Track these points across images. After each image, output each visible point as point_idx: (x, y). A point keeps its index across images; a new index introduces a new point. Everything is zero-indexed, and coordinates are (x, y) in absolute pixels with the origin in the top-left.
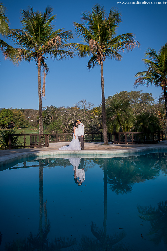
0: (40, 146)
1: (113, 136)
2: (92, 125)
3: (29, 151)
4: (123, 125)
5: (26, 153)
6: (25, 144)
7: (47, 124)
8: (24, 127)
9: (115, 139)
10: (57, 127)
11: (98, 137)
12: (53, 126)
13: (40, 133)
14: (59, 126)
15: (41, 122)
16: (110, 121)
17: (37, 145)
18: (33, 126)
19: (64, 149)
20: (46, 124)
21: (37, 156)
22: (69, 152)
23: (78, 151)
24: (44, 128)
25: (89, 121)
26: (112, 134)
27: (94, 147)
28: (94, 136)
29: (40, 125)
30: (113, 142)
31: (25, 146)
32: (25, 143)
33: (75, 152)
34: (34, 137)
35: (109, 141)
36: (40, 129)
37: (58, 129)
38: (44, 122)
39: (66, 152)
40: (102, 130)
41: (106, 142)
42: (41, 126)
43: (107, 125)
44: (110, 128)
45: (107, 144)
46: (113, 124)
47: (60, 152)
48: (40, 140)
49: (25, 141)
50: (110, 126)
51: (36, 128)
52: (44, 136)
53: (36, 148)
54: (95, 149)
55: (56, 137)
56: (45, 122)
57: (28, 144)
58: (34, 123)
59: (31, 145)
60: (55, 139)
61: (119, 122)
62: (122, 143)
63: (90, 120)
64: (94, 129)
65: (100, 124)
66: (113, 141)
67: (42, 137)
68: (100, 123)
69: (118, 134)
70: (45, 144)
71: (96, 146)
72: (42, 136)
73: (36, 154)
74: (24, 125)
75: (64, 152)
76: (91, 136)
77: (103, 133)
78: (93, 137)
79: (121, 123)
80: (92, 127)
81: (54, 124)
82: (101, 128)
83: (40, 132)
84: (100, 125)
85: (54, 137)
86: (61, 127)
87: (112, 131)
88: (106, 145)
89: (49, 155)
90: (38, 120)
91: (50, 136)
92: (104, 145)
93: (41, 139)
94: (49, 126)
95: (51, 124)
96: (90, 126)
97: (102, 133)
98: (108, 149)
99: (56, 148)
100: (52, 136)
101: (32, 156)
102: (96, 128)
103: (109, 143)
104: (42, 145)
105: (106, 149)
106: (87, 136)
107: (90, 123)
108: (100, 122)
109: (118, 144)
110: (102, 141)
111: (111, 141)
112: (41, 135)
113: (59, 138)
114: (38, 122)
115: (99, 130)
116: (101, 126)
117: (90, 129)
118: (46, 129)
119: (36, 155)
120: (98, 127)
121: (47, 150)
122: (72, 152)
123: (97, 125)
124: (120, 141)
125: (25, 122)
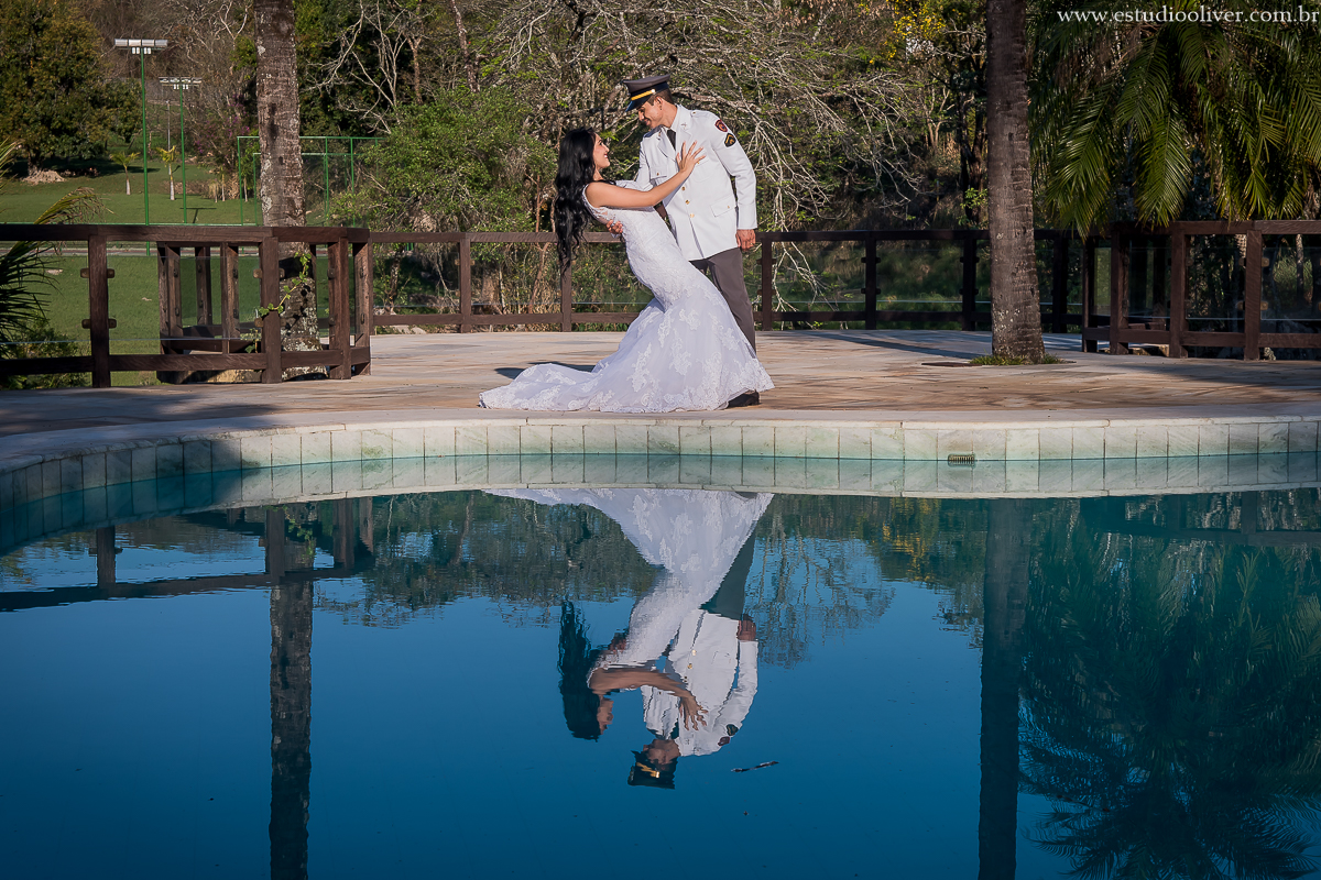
0: (271, 362)
1: (1103, 257)
2: (868, 148)
3: (143, 411)
4: (1231, 136)
5: (117, 434)
6: (100, 341)
7: (353, 127)
8: (93, 165)
9: (1124, 295)
10: (470, 168)
11: (930, 286)
12: (419, 152)
13: (277, 215)
14: (489, 158)
15: (279, 90)
16: (1074, 91)
17: (240, 348)
18: (191, 148)
19: (546, 400)
20: (344, 124)
21: (245, 470)
22: (600, 434)
23: (702, 416)
24: (318, 175)
25: (833, 102)
26: (1093, 243)
27: (879, 377)
28: (889, 273)
29: (273, 131)
30: (1096, 334)
31: (102, 364)
32: (100, 328)
33: (668, 433)
34: (204, 269)
35: (1055, 321)
36: (276, 173)
37: (476, 181)
38: (319, 108)
39: (569, 433)
40: (976, 197)
41: (1022, 327)
42: (282, 141)
43: (1033, 143)
44: (1068, 172)
45: (1024, 351)
46: (1105, 119)
47: (501, 433)
48: (269, 294)
49: (100, 297)
50: (1073, 147)
51: (230, 169)
52: (322, 250)
53: (228, 388)
54: (894, 406)
55: (454, 281)
56: (327, 100)
57: (137, 333)
58: (200, 111)
59: (173, 347)
60: (445, 301)
61: (1183, 99)
62: (1208, 338)
63: (839, 90)
64: (890, 192)
65: (960, 140)
66: (1096, 321)
67: (291, 267)
68: (955, 126)
69: (1159, 238)
70: (325, 341)
71: (907, 371)
72: (298, 249)
73: (234, 446)
74: (94, 134)
75: (538, 433)
76: (848, 270)
77: (986, 235)
78: (874, 278)
79: (1208, 108)
80: (865, 171)
81: (437, 128)
82: (965, 180)
83: (268, 203)
84: (951, 151)
85: (431, 281)
86: (514, 163)
87: (1099, 199)
88: (1015, 362)
89: (369, 463)
90: (251, 87)
91: (389, 263)
92: (995, 360)
93: (289, 289)
94: (372, 150)
95: (398, 126)
96: (836, 152)
97: (973, 240)
98: (1038, 401)
99: (451, 388)
100: (410, 266)
101: (181, 467)
102: (913, 179)
103: (1049, 341)
104: (302, 347)
105: (1011, 401)
106: (810, 277)
107: (839, 125)
108: (957, 108)
109: (1155, 352)
110: (976, 317)
111: (1078, 320)
112: (283, 234)
113: (489, 285)
114: (249, 104)
115: (946, 206)
116: (969, 158)
117: (838, 193)
118: (341, 185)
119: (228, 455)
120: (931, 174)
121: (353, 407)
122: (634, 434)
123: (921, 147)
124: (1179, 320)
125: (96, 102)
